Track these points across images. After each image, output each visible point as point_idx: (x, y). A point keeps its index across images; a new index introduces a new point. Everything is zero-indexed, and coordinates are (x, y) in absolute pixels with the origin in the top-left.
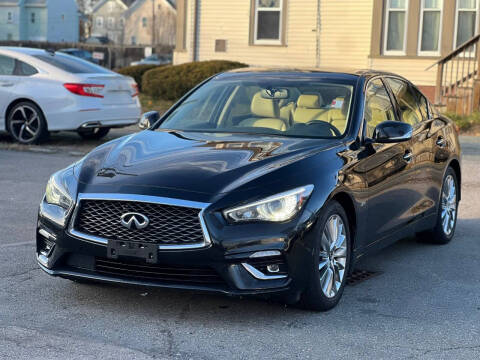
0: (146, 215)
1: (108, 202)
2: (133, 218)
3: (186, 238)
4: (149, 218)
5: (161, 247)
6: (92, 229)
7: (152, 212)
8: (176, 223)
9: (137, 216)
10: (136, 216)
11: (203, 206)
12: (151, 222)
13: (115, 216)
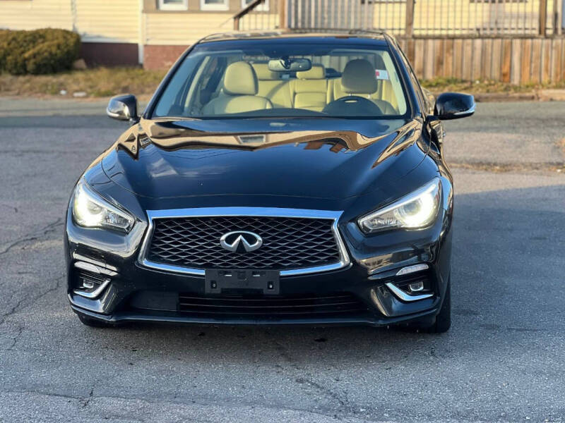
0: (257, 232)
1: (194, 220)
2: (240, 237)
3: (313, 258)
4: (261, 236)
5: (283, 273)
6: (174, 257)
7: (265, 228)
8: (300, 241)
9: (245, 235)
10: (243, 235)
11: (335, 216)
12: (265, 241)
13: (210, 238)
